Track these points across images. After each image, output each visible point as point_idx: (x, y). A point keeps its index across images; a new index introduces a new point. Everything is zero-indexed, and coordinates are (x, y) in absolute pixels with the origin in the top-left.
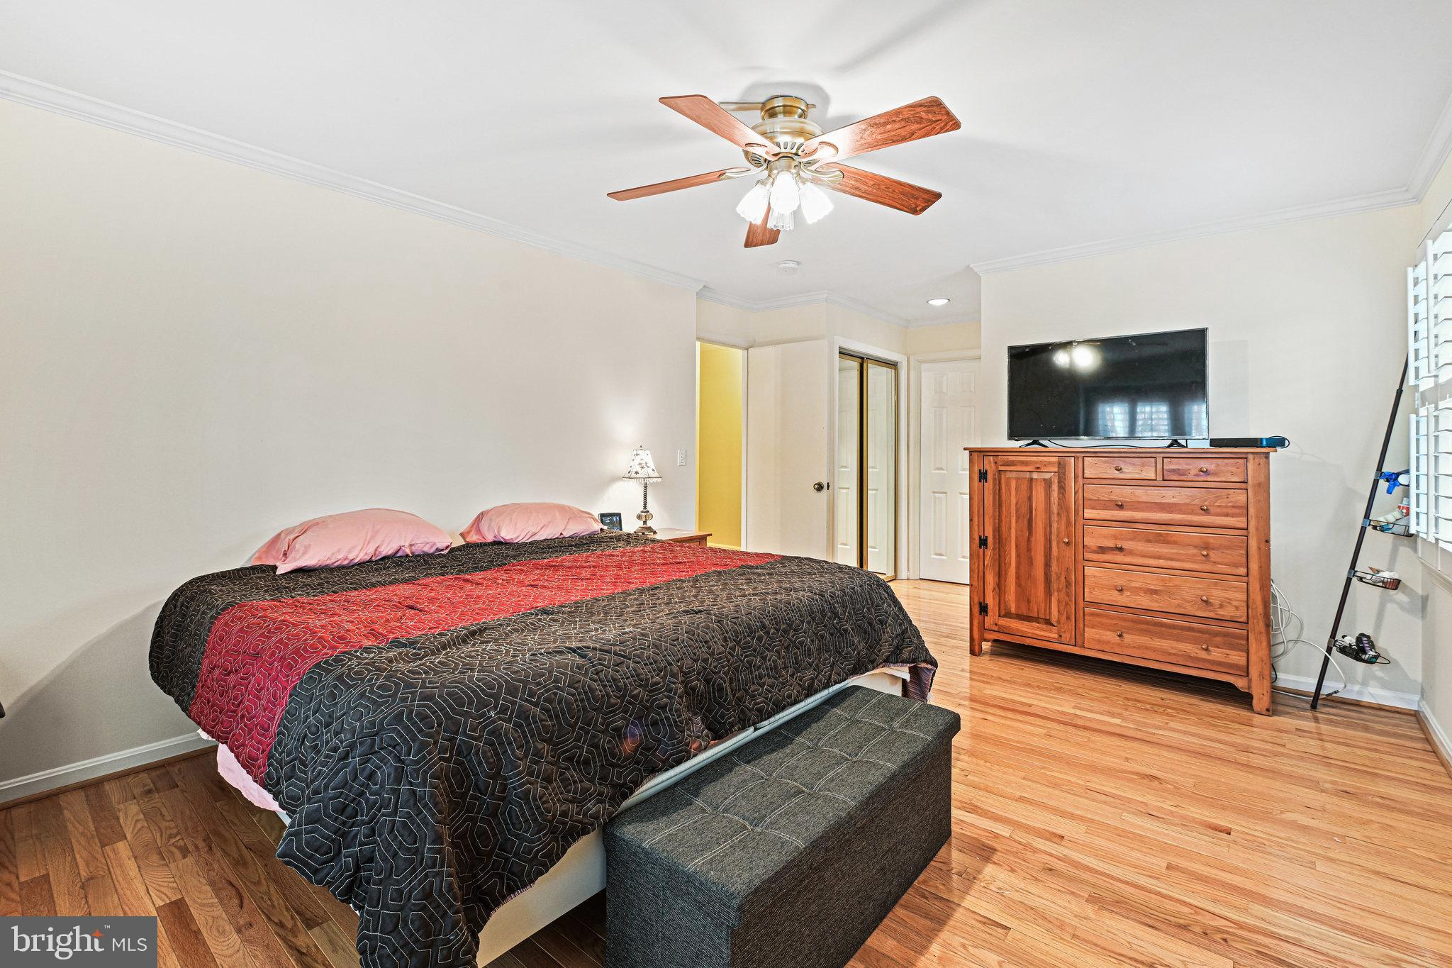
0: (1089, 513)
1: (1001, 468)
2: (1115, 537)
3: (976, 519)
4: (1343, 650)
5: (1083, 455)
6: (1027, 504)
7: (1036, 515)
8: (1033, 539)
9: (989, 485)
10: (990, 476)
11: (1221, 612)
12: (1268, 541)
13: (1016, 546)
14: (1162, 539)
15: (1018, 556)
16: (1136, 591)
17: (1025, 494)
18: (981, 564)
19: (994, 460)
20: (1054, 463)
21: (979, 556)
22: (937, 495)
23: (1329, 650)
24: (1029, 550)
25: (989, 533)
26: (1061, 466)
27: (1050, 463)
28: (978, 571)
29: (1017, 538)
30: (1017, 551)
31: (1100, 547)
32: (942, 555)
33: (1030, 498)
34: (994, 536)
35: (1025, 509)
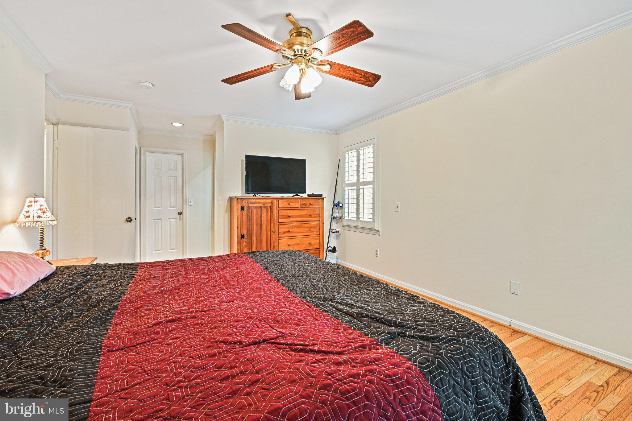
0: (281, 220)
1: (250, 205)
2: (288, 228)
3: (239, 227)
4: (330, 251)
5: (279, 199)
6: (260, 219)
7: (263, 223)
8: (262, 233)
9: (245, 212)
10: (245, 209)
11: (314, 246)
12: (324, 224)
13: (256, 236)
14: (300, 227)
15: (257, 240)
16: (293, 245)
17: (259, 215)
18: (242, 246)
19: (247, 202)
20: (269, 202)
21: (241, 243)
22: (156, 221)
23: (327, 252)
24: (261, 237)
25: (245, 232)
26: (272, 203)
27: (268, 203)
28: (241, 249)
29: (256, 233)
30: (256, 238)
31: (284, 232)
32: (159, 250)
33: (261, 217)
34: (247, 233)
35: (259, 221)
